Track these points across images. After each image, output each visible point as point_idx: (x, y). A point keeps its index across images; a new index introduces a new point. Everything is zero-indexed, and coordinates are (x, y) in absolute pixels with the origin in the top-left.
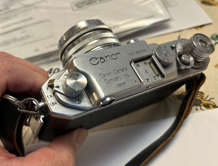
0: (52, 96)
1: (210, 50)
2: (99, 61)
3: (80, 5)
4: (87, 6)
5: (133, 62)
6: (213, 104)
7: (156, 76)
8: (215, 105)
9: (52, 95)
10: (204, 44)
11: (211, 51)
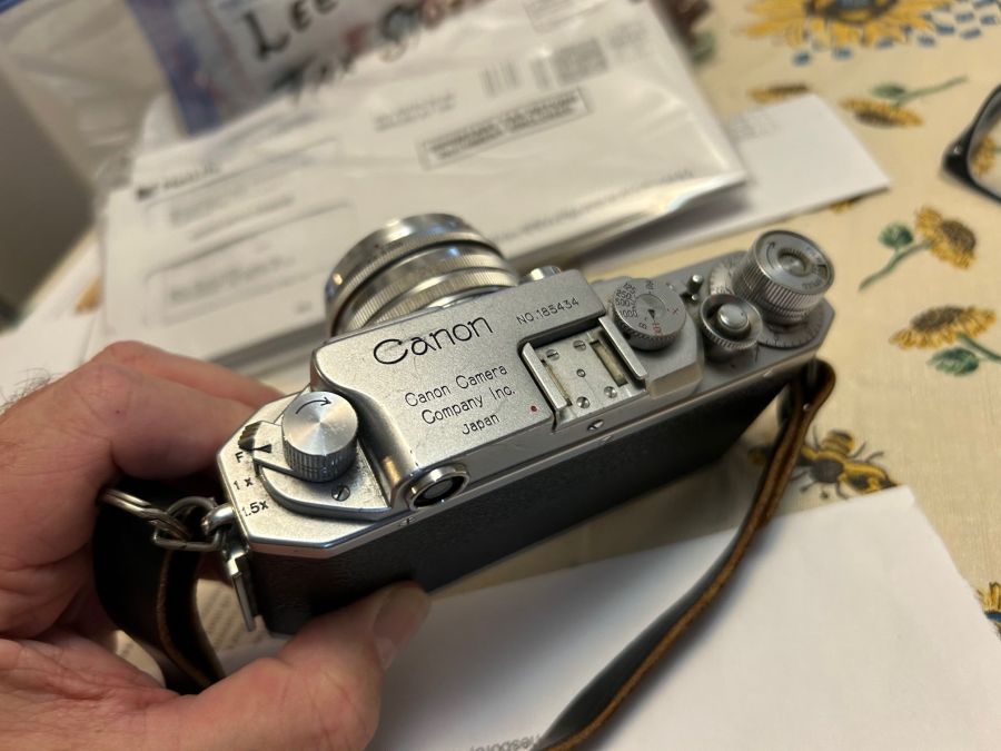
0: (253, 481)
1: (818, 283)
2: (407, 351)
3: (450, 148)
4: (473, 150)
5: (528, 347)
6: (881, 475)
7: (614, 385)
8: (887, 477)
9: (252, 475)
10: (797, 263)
11: (822, 286)
